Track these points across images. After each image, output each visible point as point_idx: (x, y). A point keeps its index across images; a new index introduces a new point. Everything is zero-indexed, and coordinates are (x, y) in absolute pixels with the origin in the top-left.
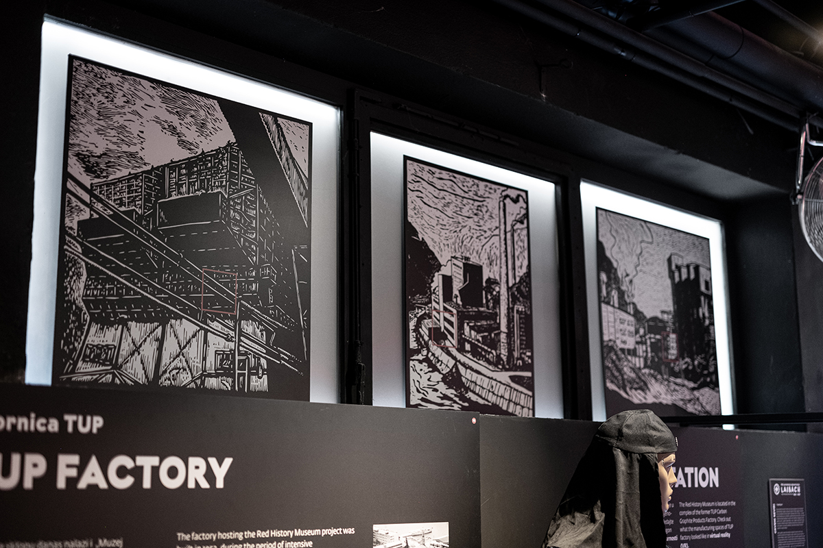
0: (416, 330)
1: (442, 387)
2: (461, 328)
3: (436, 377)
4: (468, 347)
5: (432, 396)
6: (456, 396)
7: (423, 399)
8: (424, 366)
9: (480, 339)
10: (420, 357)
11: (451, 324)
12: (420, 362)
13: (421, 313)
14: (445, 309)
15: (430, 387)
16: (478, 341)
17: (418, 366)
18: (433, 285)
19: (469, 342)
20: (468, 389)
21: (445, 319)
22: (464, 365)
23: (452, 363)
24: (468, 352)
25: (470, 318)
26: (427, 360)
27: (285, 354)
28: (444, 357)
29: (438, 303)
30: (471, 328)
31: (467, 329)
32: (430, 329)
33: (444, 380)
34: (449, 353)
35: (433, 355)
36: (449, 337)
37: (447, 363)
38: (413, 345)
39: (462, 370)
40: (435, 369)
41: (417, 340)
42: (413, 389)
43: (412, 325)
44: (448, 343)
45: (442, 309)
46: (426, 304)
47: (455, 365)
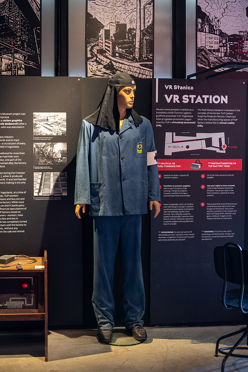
0: (91, 50)
1: (104, 70)
2: (114, 48)
3: (100, 66)
4: (117, 55)
5: (98, 73)
6: (110, 73)
7: (93, 75)
8: (95, 63)
9: (124, 51)
10: (93, 60)
11: (109, 47)
12: (93, 62)
13: (93, 44)
14: (106, 42)
15: (97, 70)
16: (123, 52)
17: (91, 63)
18: (100, 34)
19: (118, 53)
20: (116, 70)
21: (106, 45)
22: (115, 61)
23: (109, 61)
24: (118, 56)
25: (119, 44)
26: (96, 61)
27: (31, 63)
28: (105, 59)
29: (102, 40)
30: (119, 48)
31: (117, 48)
32: (98, 50)
33: (105, 67)
34: (107, 58)
35: (99, 59)
36: (107, 52)
37: (106, 61)
38: (89, 56)
39: (114, 63)
40: (100, 63)
41: (91, 54)
42: (89, 71)
43: (89, 49)
44: (107, 54)
45: (104, 42)
46: (96, 41)
47: (111, 62)
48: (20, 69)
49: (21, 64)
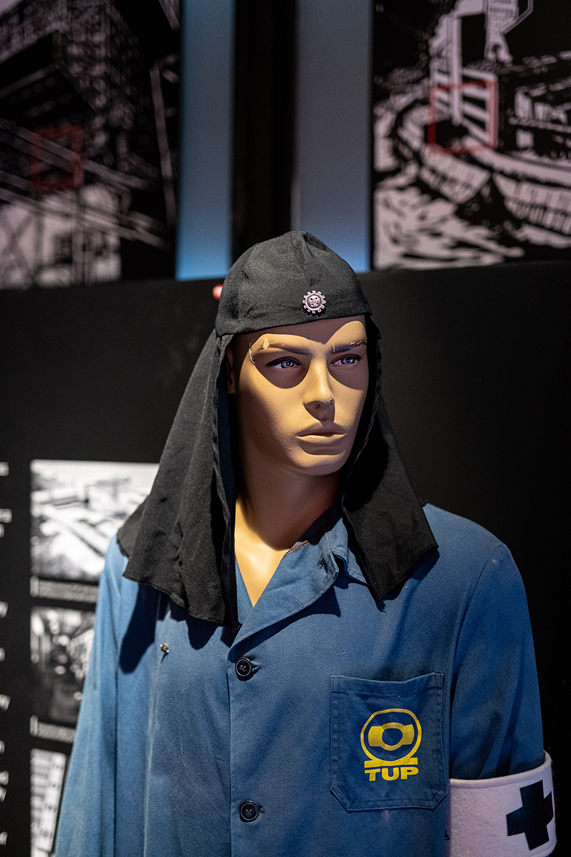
0: (394, 134)
1: (456, 229)
2: (506, 105)
3: (440, 210)
4: (524, 139)
5: (428, 246)
6: (489, 239)
7: (408, 256)
8: (412, 196)
9: (562, 117)
10: (401, 180)
11: (481, 104)
12: (401, 189)
13: (402, 101)
14: (466, 80)
15: (422, 230)
16: (557, 122)
17: (395, 198)
18: (436, 43)
19: (527, 129)
20: (519, 223)
21: (466, 99)
22: (515, 177)
23: (479, 177)
24: (525, 149)
25: (530, 80)
26: (419, 184)
27: (142, 222)
28: (461, 171)
29: (447, 73)
30: (535, 100)
31: (523, 105)
32: (426, 128)
33: (463, 212)
34: (471, 160)
35: (433, 171)
36: (475, 130)
37: (467, 180)
38: (384, 160)
39: (507, 187)
40: (433, 194)
41: (396, 152)
42: (383, 238)
43: (382, 127)
44: (470, 143)
45: (456, 79)
46: (417, 81)
47: (491, 183)
48: (100, 252)
49: (104, 233)
